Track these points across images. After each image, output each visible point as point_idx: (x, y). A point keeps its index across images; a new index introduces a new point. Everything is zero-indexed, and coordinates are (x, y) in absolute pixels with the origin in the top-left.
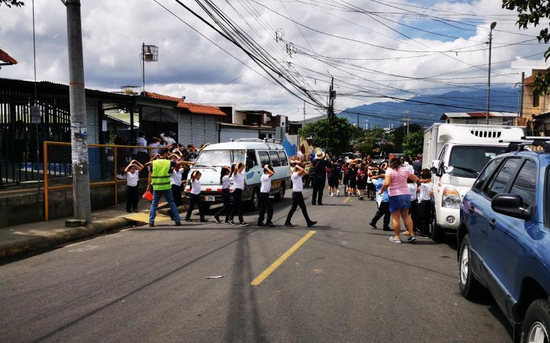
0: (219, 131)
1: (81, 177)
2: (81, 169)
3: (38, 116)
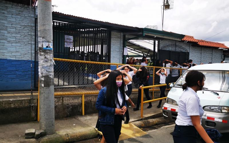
0: (224, 59)
1: (42, 89)
2: (42, 82)
3: (70, 42)
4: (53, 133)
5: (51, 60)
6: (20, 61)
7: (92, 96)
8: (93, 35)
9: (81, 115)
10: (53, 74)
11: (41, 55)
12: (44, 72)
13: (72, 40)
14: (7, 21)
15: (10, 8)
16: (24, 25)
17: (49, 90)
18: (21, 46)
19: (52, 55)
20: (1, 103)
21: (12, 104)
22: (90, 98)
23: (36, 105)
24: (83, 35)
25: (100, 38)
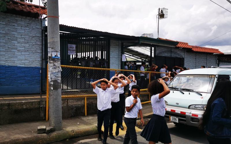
0: (218, 64)
1: (52, 92)
2: (52, 86)
3: (73, 50)
4: (60, 129)
5: (59, 67)
6: (29, 67)
7: (93, 98)
8: (93, 43)
9: (84, 115)
10: (60, 79)
11: (50, 63)
12: (53, 77)
13: (75, 49)
14: (17, 32)
15: (19, 21)
16: (32, 35)
17: (57, 93)
18: (30, 54)
19: (59, 62)
20: (15, 104)
21: (24, 106)
22: (92, 100)
23: (45, 106)
24: (85, 43)
25: (100, 45)
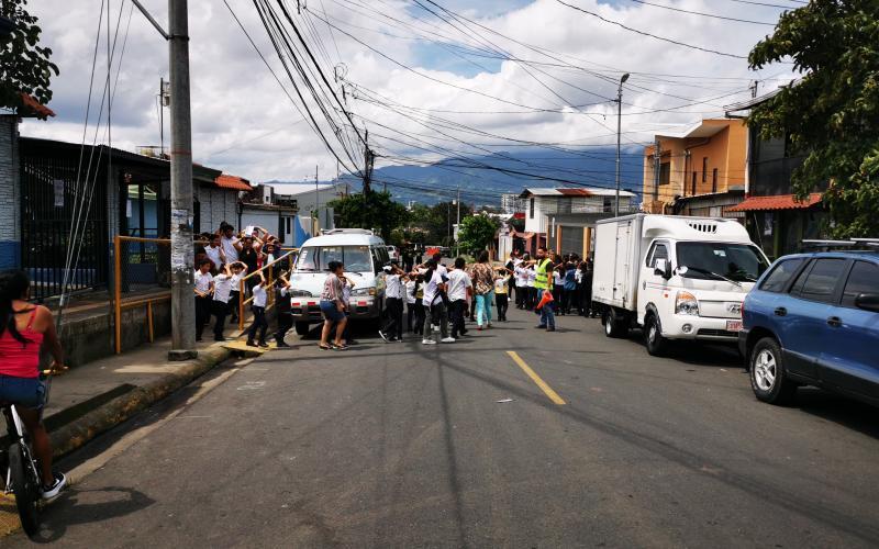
0: (240, 215)
3: (61, 195)
13: (63, 190)
